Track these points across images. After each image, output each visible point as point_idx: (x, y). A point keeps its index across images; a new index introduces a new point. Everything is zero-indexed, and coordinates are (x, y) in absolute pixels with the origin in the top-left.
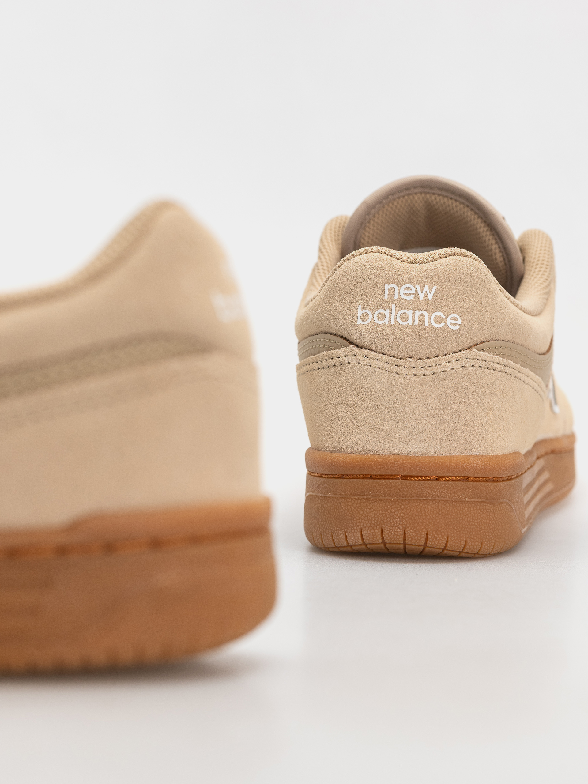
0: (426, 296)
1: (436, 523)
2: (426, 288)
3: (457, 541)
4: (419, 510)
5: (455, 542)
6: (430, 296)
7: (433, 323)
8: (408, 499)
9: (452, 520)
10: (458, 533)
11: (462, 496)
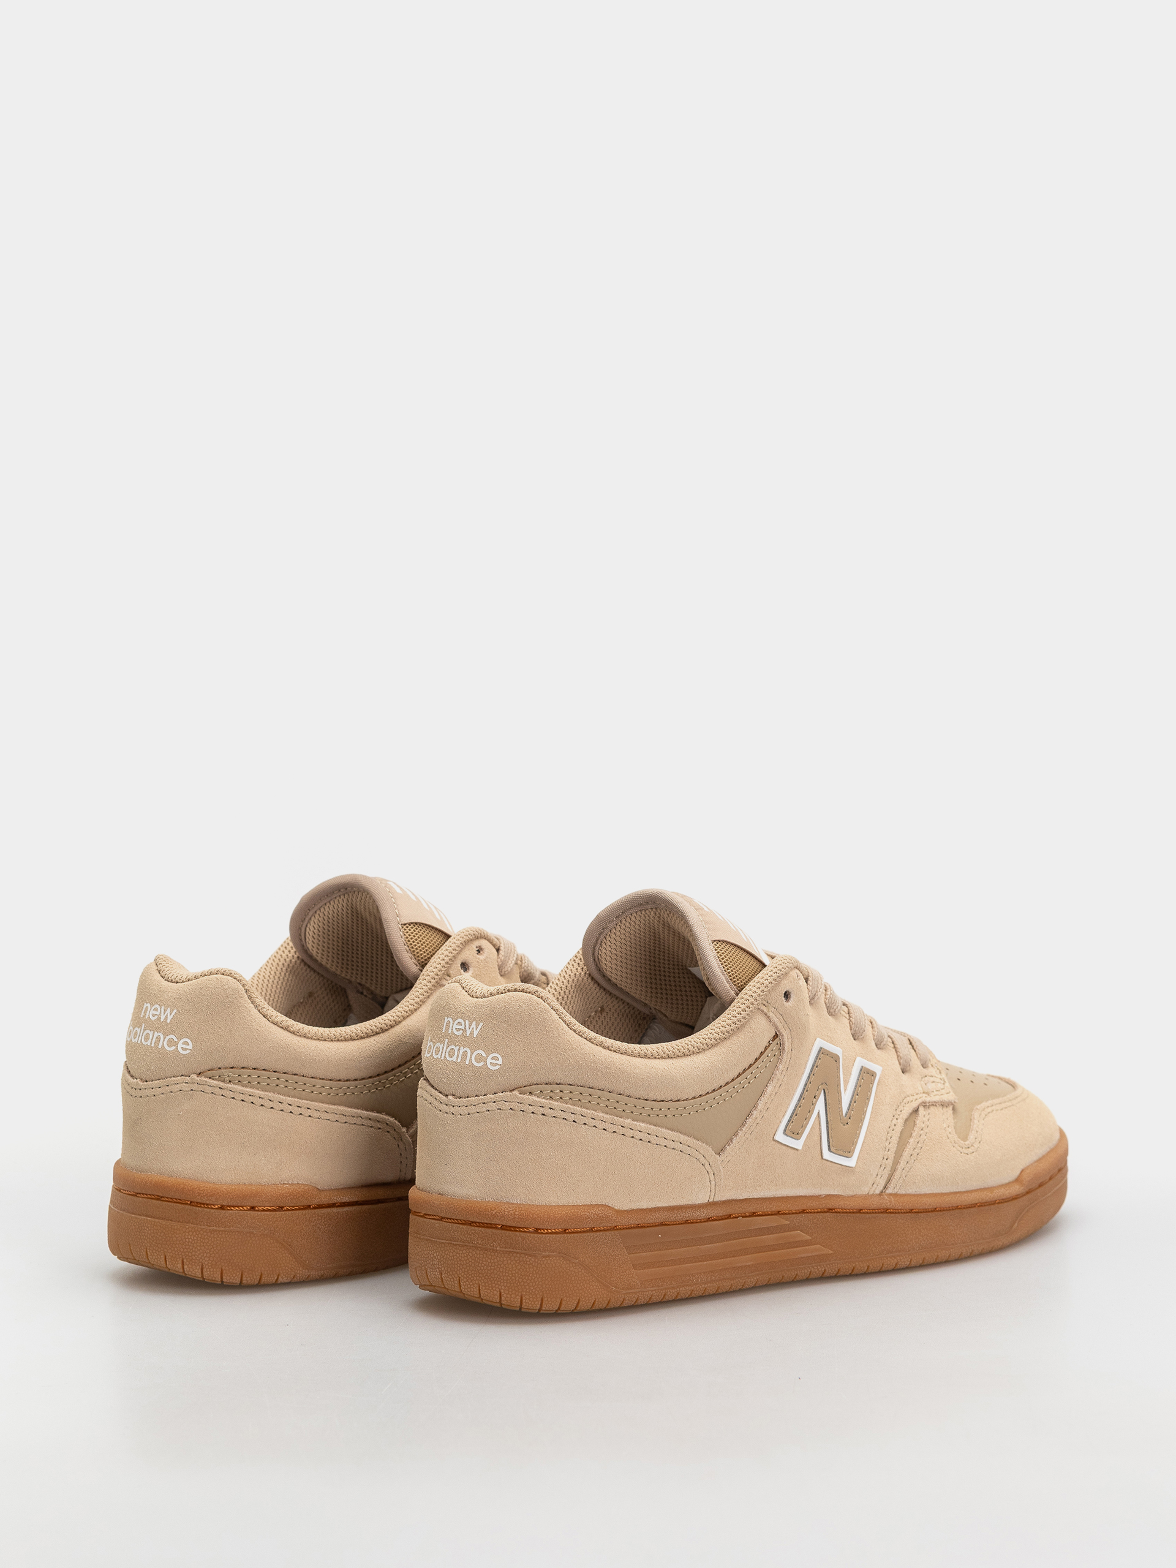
0: (472, 1033)
1: (466, 1270)
2: (474, 1025)
3: (489, 1291)
4: (451, 1255)
5: (486, 1292)
6: (476, 1033)
7: (474, 1062)
8: (444, 1241)
9: (482, 1268)
10: (490, 1283)
11: (494, 1245)
